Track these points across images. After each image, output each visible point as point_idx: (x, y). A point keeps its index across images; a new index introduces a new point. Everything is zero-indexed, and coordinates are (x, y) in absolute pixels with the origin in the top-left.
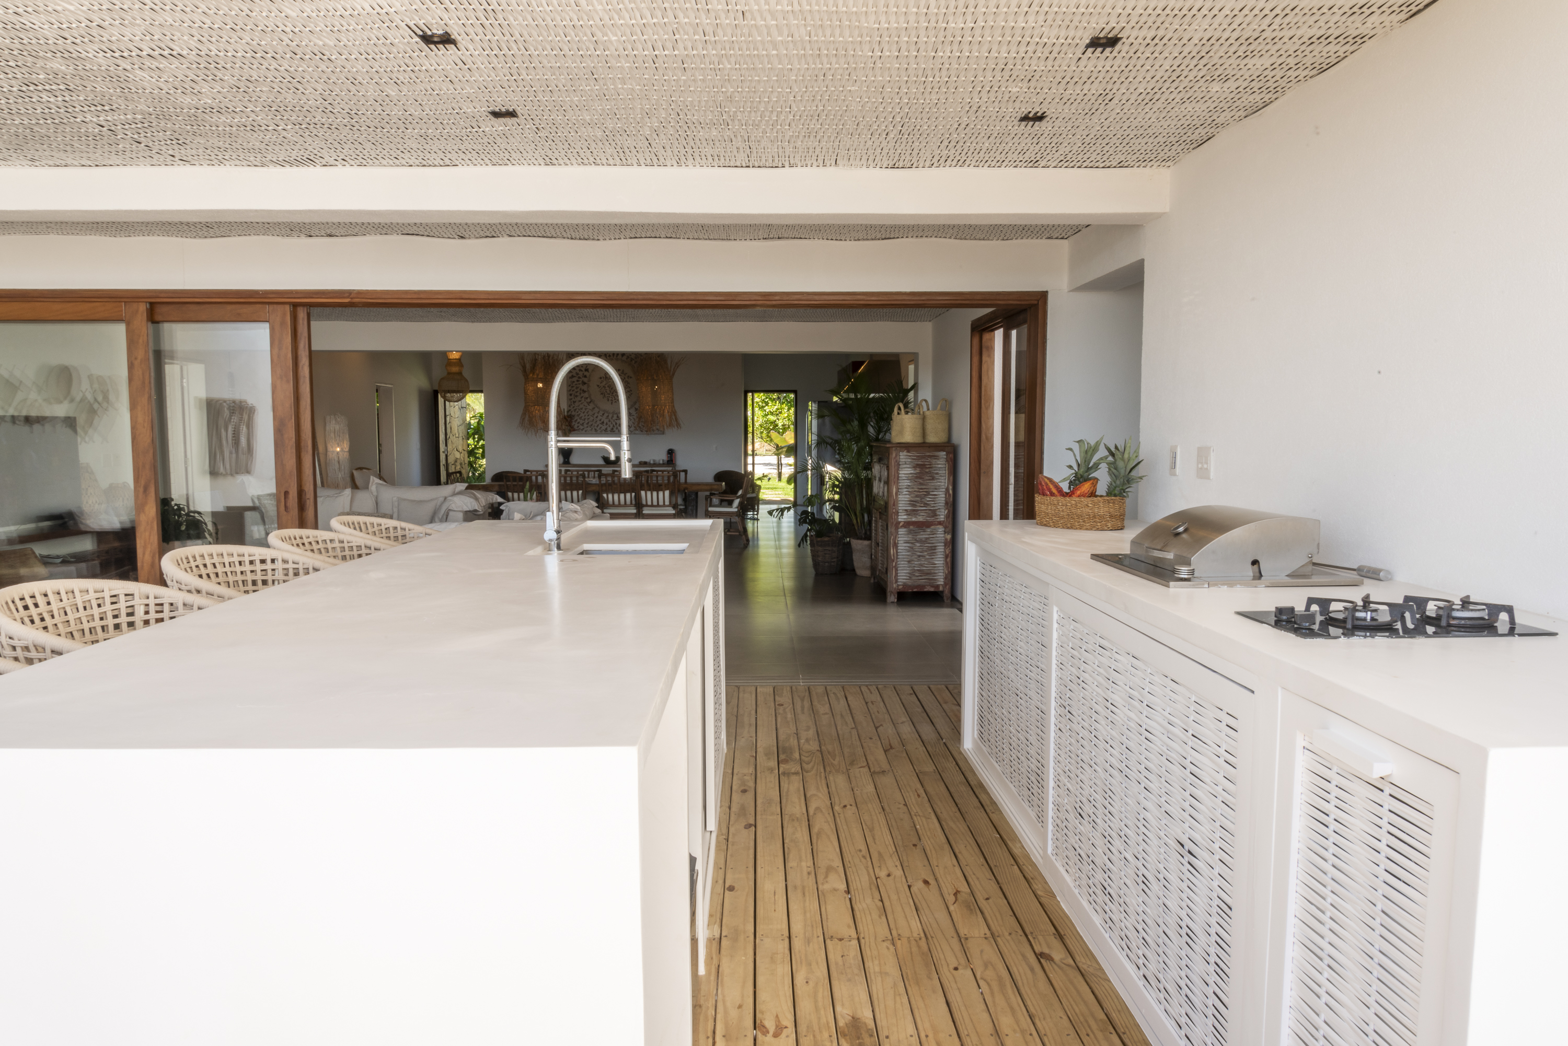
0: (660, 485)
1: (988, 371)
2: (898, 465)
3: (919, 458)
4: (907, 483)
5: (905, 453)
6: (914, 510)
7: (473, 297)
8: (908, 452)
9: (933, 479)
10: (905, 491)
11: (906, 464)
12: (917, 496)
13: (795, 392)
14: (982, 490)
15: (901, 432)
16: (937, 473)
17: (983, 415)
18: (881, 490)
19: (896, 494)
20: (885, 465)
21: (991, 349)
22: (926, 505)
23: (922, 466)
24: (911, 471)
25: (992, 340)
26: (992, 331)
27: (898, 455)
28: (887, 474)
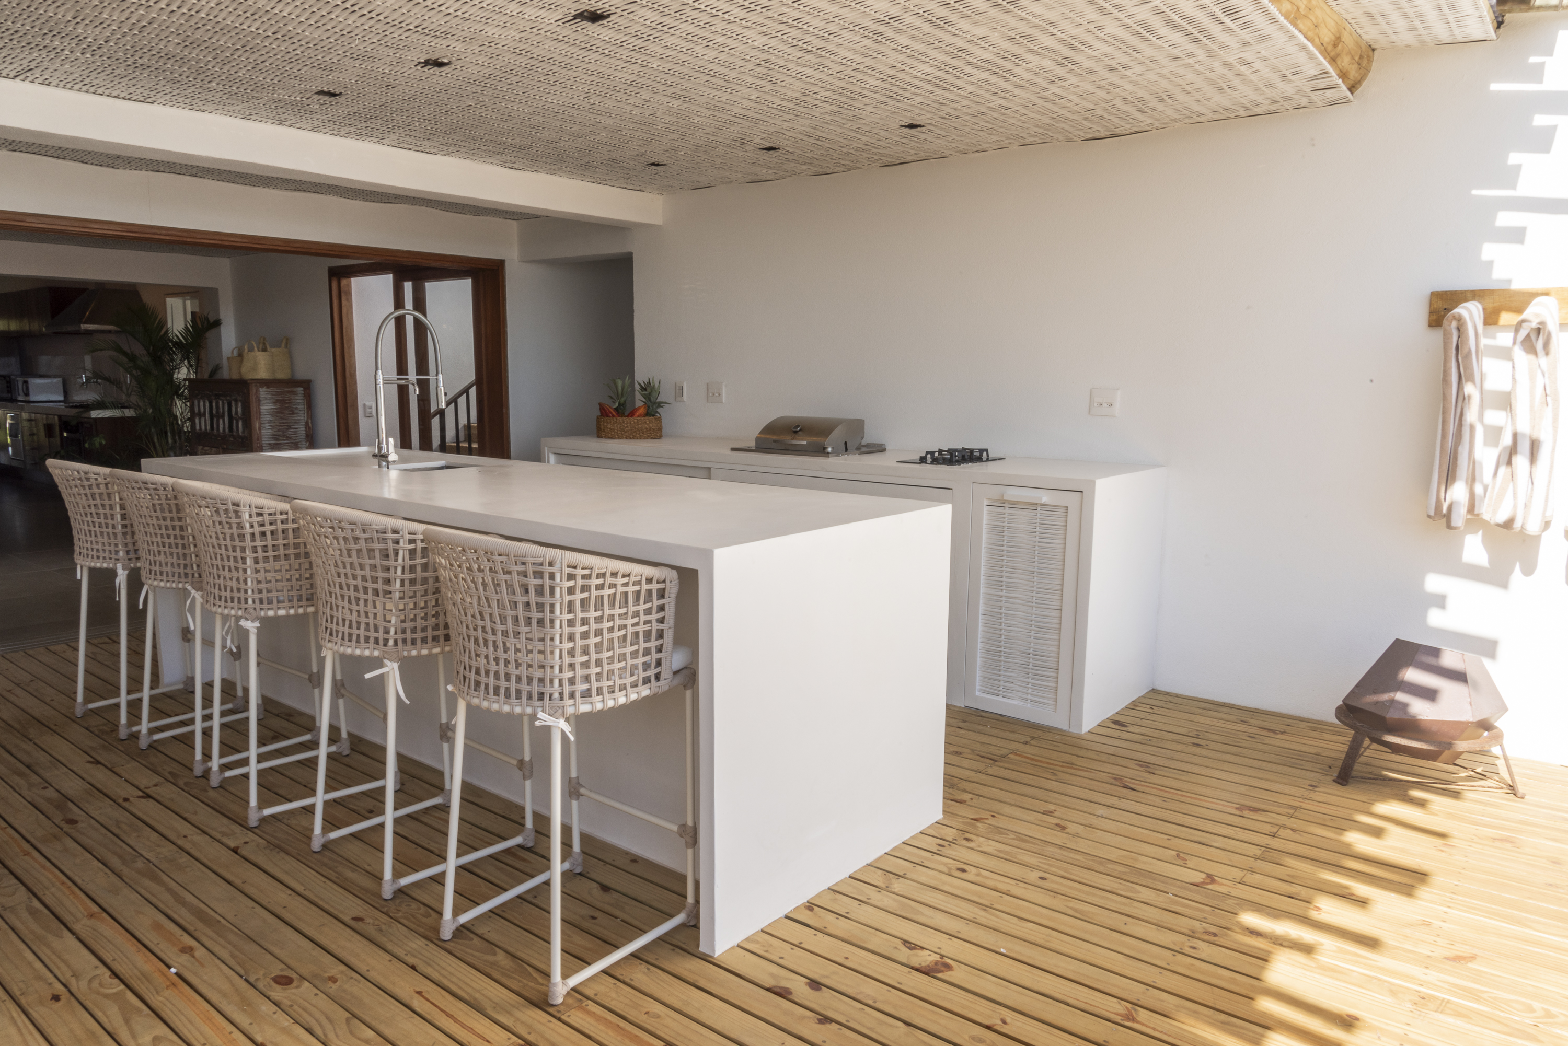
1: (347, 314)
2: (259, 401)
3: (279, 393)
4: (268, 418)
5: (264, 389)
6: (277, 444)
8: (268, 388)
9: (293, 413)
10: (267, 426)
11: (266, 399)
12: (279, 430)
14: (350, 422)
15: (254, 368)
16: (296, 408)
17: (346, 354)
18: (221, 426)
19: (260, 429)
20: (236, 401)
21: (349, 293)
22: (288, 438)
23: (282, 402)
24: (270, 406)
25: (349, 286)
26: (350, 277)
27: (257, 391)
28: (240, 410)
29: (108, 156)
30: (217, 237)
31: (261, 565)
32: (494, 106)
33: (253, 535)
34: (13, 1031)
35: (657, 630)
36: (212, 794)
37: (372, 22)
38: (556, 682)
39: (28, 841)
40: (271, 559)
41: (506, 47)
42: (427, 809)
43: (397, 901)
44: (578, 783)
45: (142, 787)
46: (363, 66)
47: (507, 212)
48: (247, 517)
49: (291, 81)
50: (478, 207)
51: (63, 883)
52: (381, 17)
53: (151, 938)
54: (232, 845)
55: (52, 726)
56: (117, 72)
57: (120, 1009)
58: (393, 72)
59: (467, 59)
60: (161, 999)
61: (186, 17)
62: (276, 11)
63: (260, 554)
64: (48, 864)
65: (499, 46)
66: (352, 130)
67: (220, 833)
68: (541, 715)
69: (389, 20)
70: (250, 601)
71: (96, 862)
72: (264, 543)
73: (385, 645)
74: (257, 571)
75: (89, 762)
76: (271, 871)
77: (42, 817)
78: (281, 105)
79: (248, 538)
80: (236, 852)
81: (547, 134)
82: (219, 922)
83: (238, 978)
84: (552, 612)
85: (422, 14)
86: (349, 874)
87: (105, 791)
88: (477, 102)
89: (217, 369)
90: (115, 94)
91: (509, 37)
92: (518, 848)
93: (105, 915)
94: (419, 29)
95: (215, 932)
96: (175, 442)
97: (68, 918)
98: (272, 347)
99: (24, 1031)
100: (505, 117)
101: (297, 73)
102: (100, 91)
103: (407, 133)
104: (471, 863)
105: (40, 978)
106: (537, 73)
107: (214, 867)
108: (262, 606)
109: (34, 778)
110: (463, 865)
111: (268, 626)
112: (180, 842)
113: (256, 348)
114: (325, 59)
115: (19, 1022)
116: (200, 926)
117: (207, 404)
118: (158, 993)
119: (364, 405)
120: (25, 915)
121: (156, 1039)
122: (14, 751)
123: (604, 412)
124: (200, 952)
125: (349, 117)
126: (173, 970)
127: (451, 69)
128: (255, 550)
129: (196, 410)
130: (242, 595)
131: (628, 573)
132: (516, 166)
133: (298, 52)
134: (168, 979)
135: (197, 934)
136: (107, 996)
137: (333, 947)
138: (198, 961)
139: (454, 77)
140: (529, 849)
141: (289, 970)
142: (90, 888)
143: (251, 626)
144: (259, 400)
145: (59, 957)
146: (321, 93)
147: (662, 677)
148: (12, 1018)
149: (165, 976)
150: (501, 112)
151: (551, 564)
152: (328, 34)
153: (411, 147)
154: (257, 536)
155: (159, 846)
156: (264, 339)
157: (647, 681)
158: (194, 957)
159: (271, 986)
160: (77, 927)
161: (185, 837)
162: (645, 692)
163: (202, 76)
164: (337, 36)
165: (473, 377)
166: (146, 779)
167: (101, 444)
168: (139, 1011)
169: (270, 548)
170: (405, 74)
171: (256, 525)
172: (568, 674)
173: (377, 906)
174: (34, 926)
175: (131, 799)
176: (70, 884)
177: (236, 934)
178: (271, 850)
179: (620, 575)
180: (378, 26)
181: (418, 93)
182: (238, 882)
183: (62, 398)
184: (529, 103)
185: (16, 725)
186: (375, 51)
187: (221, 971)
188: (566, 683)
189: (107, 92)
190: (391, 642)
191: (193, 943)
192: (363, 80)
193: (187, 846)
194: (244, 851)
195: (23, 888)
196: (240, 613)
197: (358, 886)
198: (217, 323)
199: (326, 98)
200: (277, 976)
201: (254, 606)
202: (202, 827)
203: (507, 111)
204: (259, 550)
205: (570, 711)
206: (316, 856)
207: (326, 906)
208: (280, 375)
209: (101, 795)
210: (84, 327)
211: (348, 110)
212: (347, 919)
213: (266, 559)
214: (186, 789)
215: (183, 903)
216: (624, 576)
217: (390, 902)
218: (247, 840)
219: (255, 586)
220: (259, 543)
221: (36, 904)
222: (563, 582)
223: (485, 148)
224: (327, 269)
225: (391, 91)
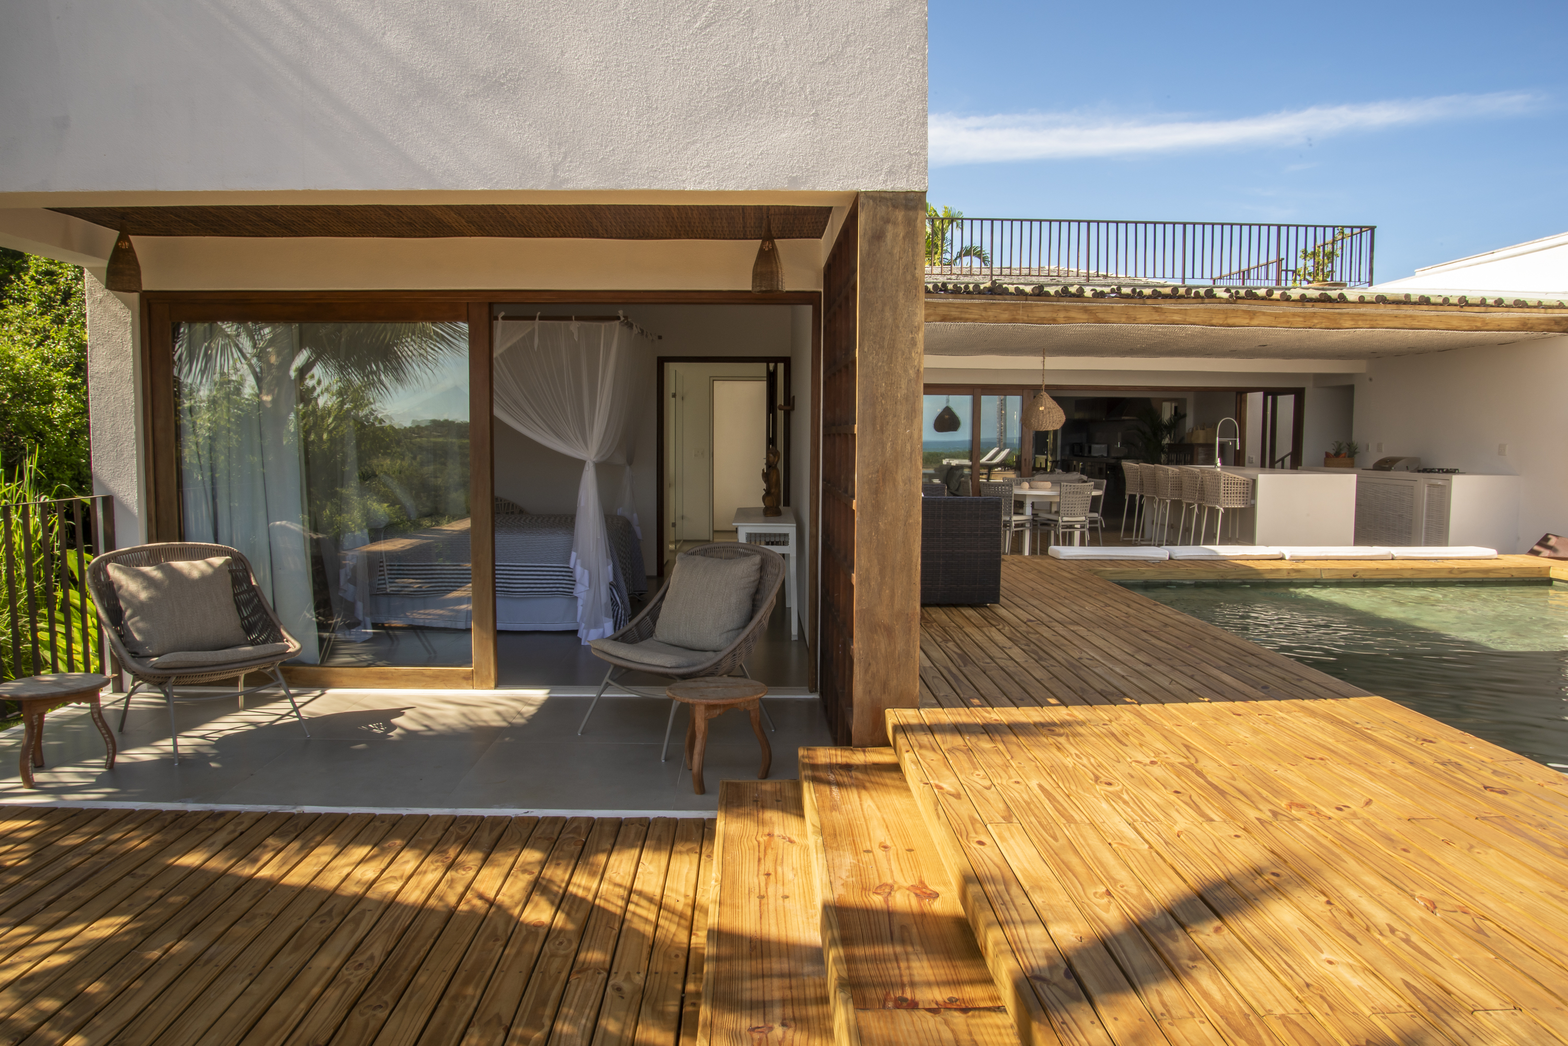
1: (1244, 411)
5: (1201, 448)
8: (1203, 448)
21: (1246, 401)
25: (1246, 398)
26: (1247, 394)
27: (1197, 449)
89: (1183, 438)
98: (1207, 428)
111: (1172, 501)
113: (1199, 430)
117: (1175, 456)
123: (1327, 455)
129: (1170, 458)
143: (1168, 501)
165: (1290, 450)
198: (1184, 416)
208: (1210, 442)
210: (1124, 418)
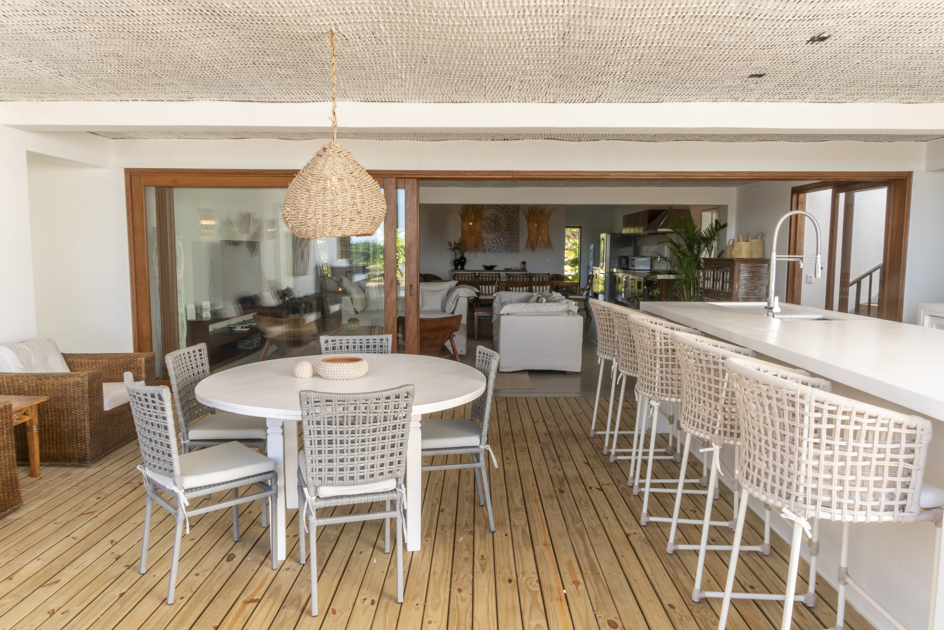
0: (545, 282)
3: (752, 267)
4: (744, 282)
5: (744, 264)
6: (748, 298)
7: (583, 174)
9: (760, 279)
10: (743, 287)
11: (744, 271)
12: (750, 290)
13: (580, 227)
15: (740, 252)
16: (762, 276)
17: (797, 242)
18: (718, 286)
19: (738, 288)
20: (727, 271)
21: (804, 203)
22: (755, 295)
23: (753, 272)
24: (747, 275)
25: (805, 198)
26: (805, 193)
27: (739, 265)
28: (728, 276)
29: (651, 136)
30: (708, 175)
31: (664, 369)
32: (877, 60)
33: (661, 350)
34: (486, 589)
35: (904, 468)
36: (632, 498)
37: (763, 22)
38: (801, 489)
39: (540, 495)
40: (670, 366)
41: (868, 14)
42: (750, 552)
43: (701, 606)
44: (847, 573)
45: (601, 484)
46: (770, 53)
47: (915, 136)
48: (659, 339)
49: (730, 72)
50: (890, 136)
51: (542, 522)
52: (767, 17)
53: (564, 568)
54: (627, 532)
55: (578, 439)
56: (639, 88)
57: (532, 600)
58: (791, 52)
59: (841, 30)
60: (551, 604)
61: (658, 48)
62: (703, 31)
63: (664, 362)
64: (542, 510)
65: (862, 14)
66: (782, 96)
67: (625, 522)
68: (785, 510)
69: (773, 17)
70: (656, 390)
71: (561, 517)
72: (667, 356)
73: (713, 433)
74: (662, 372)
75: (585, 462)
76: (640, 555)
77: (551, 484)
78: (732, 88)
79: (658, 351)
80: (627, 537)
81: (930, 71)
82: (599, 574)
83: (592, 611)
84: (801, 434)
85: (794, 7)
86: (681, 576)
87: (584, 480)
88: (862, 60)
89: (722, 252)
90: (643, 100)
91: (867, 6)
92: (801, 604)
93: (551, 547)
94: (796, 18)
95: (594, 579)
96: (694, 293)
97: (535, 542)
98: (752, 239)
99: (490, 592)
100: (889, 66)
101: (731, 67)
102: (635, 100)
103: (820, 91)
104: (762, 601)
105: (509, 567)
106: (901, 27)
107: (612, 541)
108: (663, 394)
109: (558, 464)
110: (756, 600)
112: (603, 521)
113: (741, 240)
114: (744, 54)
115: (491, 585)
116: (589, 572)
117: (712, 273)
118: (551, 600)
119: (807, 276)
120: (520, 532)
121: (538, 625)
122: (556, 447)
124: (582, 587)
125: (776, 88)
126: (565, 591)
127: (832, 40)
128: (661, 359)
129: (706, 276)
130: (652, 385)
131: (875, 415)
132: (912, 100)
133: (726, 53)
134: (560, 595)
135: (585, 576)
136: (530, 591)
137: (649, 618)
138: (578, 591)
139: (837, 45)
140: (809, 608)
141: (619, 620)
142: (552, 529)
143: (655, 405)
144: (740, 271)
145: (522, 560)
146: (752, 76)
147: (907, 509)
148: (489, 582)
149: (559, 592)
150: (884, 62)
151: (802, 397)
152: (739, 37)
153: (826, 100)
154: (663, 351)
155: (592, 518)
156: (749, 234)
157: (889, 509)
158: (577, 588)
159: (605, 625)
160: (536, 548)
161: (607, 518)
162: (887, 517)
163: (680, 81)
164: (745, 37)
166: (605, 479)
167: (657, 293)
168: (539, 606)
169: (670, 360)
170: (801, 51)
171: (663, 344)
172: (811, 485)
173: (687, 603)
174: (520, 540)
175: (593, 488)
176: (545, 523)
177: (604, 585)
178: (646, 543)
179: (866, 416)
180: (767, 24)
181: (816, 63)
182: (619, 555)
183: (649, 268)
184: (904, 51)
185: (563, 434)
186: (773, 40)
187: (586, 601)
188: (809, 491)
189: (639, 100)
190: (717, 432)
191: (581, 580)
192: (775, 61)
193: (606, 524)
194: (631, 538)
195: (526, 518)
196: (651, 396)
197: (682, 586)
198: (726, 225)
199: (757, 79)
200: (611, 620)
201: (658, 393)
202: (618, 516)
203: (889, 61)
204: (664, 359)
205: (811, 514)
206: (668, 556)
207: (658, 590)
208: (755, 256)
209: (581, 482)
211: (774, 84)
212: (666, 603)
213: (667, 366)
214: (621, 491)
215: (587, 555)
216: (870, 417)
217: (696, 604)
218: (636, 532)
219: (660, 381)
220: (664, 356)
221: (527, 529)
222: (811, 413)
223: (882, 91)
224: (791, 188)
225: (796, 66)
